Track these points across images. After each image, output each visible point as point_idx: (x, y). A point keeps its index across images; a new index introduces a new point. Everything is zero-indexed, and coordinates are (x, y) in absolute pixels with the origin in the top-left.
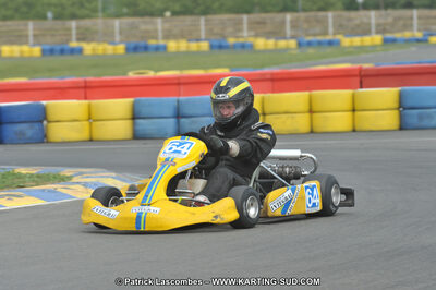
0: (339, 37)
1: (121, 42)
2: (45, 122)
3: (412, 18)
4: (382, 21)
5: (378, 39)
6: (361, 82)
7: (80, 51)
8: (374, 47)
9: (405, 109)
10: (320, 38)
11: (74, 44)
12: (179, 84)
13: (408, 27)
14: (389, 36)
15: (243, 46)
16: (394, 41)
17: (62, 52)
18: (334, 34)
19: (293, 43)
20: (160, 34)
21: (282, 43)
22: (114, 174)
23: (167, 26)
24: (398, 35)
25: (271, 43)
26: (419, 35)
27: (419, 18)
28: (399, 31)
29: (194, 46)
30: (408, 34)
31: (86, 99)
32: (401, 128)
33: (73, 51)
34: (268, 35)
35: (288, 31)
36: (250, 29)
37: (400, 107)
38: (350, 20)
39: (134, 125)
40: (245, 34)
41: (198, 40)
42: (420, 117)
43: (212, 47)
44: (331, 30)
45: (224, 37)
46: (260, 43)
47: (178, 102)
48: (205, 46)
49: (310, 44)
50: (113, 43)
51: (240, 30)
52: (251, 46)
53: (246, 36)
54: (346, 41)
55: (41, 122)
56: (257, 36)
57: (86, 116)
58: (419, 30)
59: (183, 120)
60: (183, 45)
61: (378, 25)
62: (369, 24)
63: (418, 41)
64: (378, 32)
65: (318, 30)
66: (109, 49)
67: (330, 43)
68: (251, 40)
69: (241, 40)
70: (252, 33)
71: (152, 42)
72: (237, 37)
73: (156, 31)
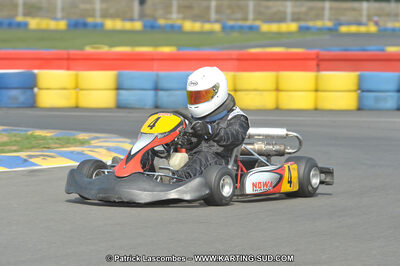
0: (257, 23)
1: (62, 19)
2: (36, 90)
3: (323, 9)
4: (297, 10)
5: (293, 27)
6: (318, 65)
7: (26, 25)
8: (290, 34)
9: (363, 91)
10: (240, 23)
11: (20, 19)
12: (153, 60)
13: (319, 16)
14: (303, 24)
15: (172, 27)
16: (308, 29)
17: (10, 25)
18: (254, 20)
19: (217, 27)
20: (98, 13)
21: (207, 27)
22: (129, 141)
23: (104, 6)
24: (311, 24)
25: (197, 26)
26: (329, 24)
27: (331, 9)
28: (311, 20)
29: (128, 25)
30: (319, 24)
31: (68, 69)
32: (359, 109)
33: (19, 25)
34: (195, 19)
35: (213, 16)
36: (179, 12)
37: (359, 89)
38: (268, 8)
39: (118, 95)
40: (174, 16)
41: (132, 20)
42: (377, 99)
43: (145, 26)
44: (251, 16)
45: (155, 19)
46: (188, 26)
47: (157, 76)
48: (138, 25)
49: (232, 28)
50: (55, 19)
51: (170, 13)
52: (180, 28)
53: (175, 18)
54: (265, 27)
55: (32, 88)
56: (184, 18)
57: (73, 85)
58: (330, 20)
59: (161, 93)
60: (118, 24)
61: (293, 14)
62: (285, 13)
63: (330, 30)
64: (293, 20)
65: (239, 15)
66: (52, 25)
67: (251, 28)
68: (179, 22)
69: (170, 22)
70: (181, 16)
71: (90, 20)
72: (166, 19)
73: (94, 10)
